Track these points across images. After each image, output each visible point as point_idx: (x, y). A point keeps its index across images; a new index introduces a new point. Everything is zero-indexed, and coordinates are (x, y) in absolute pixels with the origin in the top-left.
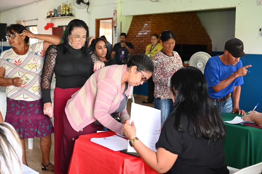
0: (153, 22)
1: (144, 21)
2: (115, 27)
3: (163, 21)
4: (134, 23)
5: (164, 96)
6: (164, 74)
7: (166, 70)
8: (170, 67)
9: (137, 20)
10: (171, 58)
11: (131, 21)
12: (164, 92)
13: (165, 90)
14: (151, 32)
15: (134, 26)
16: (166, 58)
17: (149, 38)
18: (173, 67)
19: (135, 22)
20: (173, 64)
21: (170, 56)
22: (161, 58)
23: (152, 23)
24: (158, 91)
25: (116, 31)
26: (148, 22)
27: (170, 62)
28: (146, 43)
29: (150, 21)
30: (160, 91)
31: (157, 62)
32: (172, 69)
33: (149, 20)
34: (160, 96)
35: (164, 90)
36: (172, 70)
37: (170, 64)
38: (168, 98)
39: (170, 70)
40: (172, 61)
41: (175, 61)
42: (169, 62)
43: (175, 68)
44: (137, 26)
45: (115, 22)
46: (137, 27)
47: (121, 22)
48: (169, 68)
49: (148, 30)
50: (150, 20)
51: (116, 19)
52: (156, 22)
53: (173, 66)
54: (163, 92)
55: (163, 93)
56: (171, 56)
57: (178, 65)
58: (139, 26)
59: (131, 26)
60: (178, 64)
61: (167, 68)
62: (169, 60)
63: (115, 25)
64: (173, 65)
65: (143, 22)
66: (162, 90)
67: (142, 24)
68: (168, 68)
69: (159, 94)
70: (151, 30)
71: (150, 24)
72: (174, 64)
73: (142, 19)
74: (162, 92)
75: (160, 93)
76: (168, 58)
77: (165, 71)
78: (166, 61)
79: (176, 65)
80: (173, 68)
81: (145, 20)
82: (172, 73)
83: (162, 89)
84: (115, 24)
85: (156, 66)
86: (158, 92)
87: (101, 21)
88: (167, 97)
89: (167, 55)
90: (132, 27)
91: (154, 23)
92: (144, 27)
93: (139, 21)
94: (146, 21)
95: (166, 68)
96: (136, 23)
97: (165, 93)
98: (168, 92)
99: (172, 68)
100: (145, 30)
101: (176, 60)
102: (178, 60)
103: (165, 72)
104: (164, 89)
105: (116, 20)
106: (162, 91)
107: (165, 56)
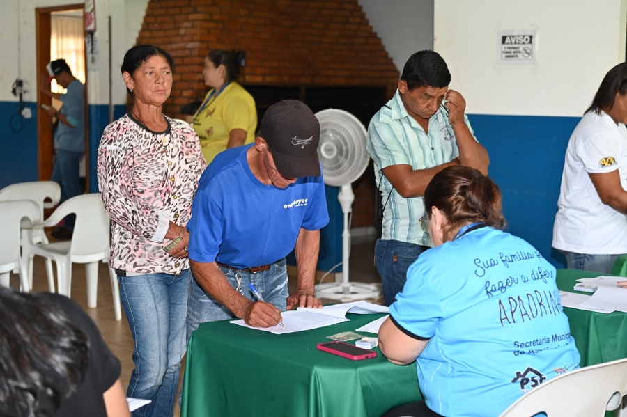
0: (208, 18)
1: (181, 13)
2: (91, 33)
3: (242, 12)
4: (152, 20)
5: (135, 265)
6: (135, 193)
7: (141, 176)
8: (155, 168)
9: (162, 11)
10: (159, 138)
11: (143, 13)
12: (135, 250)
13: (138, 244)
14: (199, 49)
15: (151, 31)
16: (143, 138)
17: (196, 68)
18: (164, 169)
19: (156, 16)
20: (165, 158)
21: (157, 133)
22: (125, 137)
23: (205, 20)
24: (116, 247)
25: (92, 45)
26: (192, 17)
27: (156, 153)
28: (186, 81)
29: (199, 13)
30: (122, 246)
31: (115, 148)
32: (162, 174)
33: (195, 12)
34: (122, 263)
35: (134, 244)
36: (161, 178)
37: (154, 158)
38: (148, 271)
39: (152, 180)
40: (162, 149)
41: (175, 150)
42: (154, 151)
43: (170, 173)
44: (160, 30)
45: (91, 18)
46: (161, 33)
47: (110, 18)
48: (151, 171)
49: (192, 41)
50: (199, 9)
51: (92, 7)
52: (216, 17)
53: (166, 166)
54: (132, 252)
55: (131, 256)
56: (160, 133)
57: (183, 162)
58: (165, 30)
59: (143, 30)
60: (185, 157)
61: (143, 172)
62: (151, 147)
63: (91, 27)
64: (165, 162)
65: (178, 18)
66: (127, 244)
67: (175, 22)
68: (147, 172)
69: (120, 259)
70: (202, 41)
71: (198, 23)
72: (169, 159)
73: (175, 7)
74: (129, 252)
75: (122, 255)
76: (149, 140)
77: (137, 179)
78: (143, 148)
79: (176, 160)
80: (166, 174)
81: (184, 10)
82: (160, 188)
83: (128, 241)
84: (90, 23)
85: (113, 159)
86: (116, 252)
87: (53, 13)
88: (145, 267)
89: (148, 130)
90: (147, 34)
91: (211, 20)
92: (182, 32)
93: (166, 15)
94: (188, 14)
95: (139, 171)
96: (159, 19)
97: (137, 254)
98: (147, 253)
99: (160, 172)
100: (182, 42)
101: (179, 144)
102: (189, 145)
103: (139, 187)
104: (134, 241)
105: (94, 9)
106: (127, 247)
107: (140, 131)
